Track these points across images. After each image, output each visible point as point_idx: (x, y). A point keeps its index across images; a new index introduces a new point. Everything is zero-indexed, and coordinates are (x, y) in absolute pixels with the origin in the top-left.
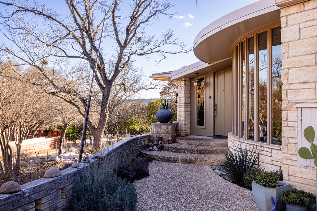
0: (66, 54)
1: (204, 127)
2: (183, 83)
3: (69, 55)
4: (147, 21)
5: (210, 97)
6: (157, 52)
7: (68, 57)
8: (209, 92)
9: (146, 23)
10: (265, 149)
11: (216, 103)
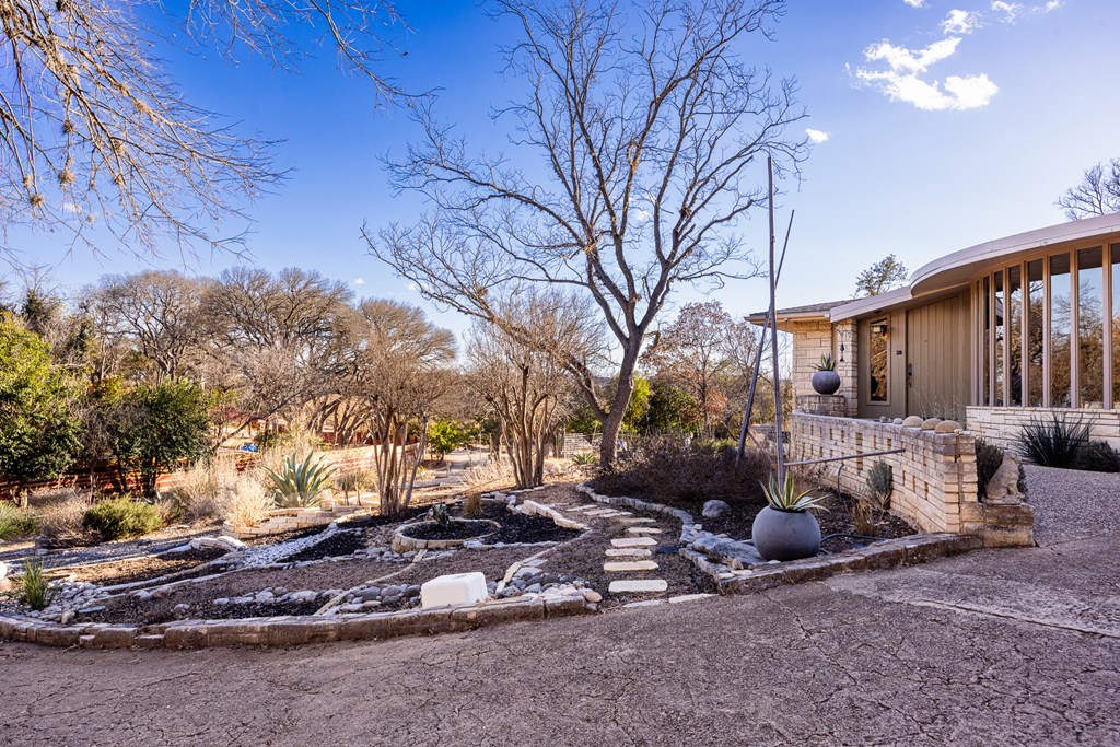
0: (547, 275)
1: (888, 403)
2: (849, 328)
3: (553, 278)
4: (729, 218)
5: (900, 353)
6: (712, 274)
7: (551, 281)
8: (898, 343)
9: (726, 222)
10: (1102, 416)
11: (910, 362)
